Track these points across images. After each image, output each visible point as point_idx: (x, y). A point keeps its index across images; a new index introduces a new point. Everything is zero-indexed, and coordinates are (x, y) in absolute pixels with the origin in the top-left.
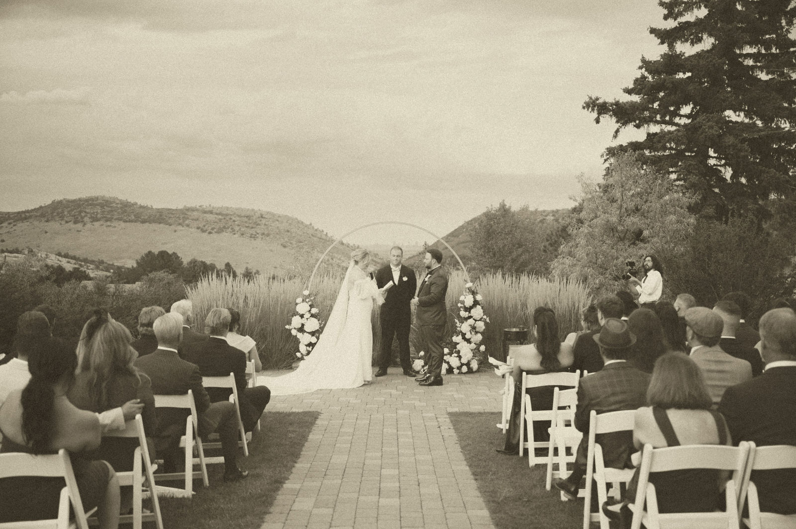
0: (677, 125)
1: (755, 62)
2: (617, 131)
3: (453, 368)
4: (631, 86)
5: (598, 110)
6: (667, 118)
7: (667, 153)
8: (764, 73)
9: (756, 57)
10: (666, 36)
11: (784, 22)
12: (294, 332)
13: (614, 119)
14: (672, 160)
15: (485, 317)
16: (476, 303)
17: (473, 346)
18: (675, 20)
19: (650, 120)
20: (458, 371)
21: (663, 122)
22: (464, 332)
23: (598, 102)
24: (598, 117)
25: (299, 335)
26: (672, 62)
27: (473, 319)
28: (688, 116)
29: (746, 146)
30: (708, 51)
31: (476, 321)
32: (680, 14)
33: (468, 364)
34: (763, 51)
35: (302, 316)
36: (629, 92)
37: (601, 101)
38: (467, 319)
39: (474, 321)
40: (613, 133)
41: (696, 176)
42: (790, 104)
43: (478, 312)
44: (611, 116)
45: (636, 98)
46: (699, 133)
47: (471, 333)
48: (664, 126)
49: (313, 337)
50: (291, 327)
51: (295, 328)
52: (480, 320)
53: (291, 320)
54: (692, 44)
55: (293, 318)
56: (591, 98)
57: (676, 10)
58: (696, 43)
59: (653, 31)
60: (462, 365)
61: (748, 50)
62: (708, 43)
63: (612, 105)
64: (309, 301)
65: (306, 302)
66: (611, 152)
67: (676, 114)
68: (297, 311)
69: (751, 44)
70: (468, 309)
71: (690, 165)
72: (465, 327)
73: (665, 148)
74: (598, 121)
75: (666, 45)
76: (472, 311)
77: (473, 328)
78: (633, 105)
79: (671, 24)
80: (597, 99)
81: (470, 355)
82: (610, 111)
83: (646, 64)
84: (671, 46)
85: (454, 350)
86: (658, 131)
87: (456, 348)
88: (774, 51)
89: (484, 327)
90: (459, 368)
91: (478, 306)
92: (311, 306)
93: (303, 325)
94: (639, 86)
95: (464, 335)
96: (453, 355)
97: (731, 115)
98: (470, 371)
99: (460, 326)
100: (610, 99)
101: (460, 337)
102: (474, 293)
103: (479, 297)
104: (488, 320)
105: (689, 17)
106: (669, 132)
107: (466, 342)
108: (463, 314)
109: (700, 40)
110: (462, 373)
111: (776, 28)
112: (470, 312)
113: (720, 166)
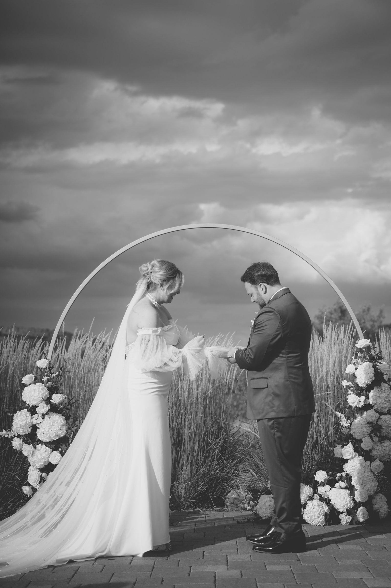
3: (339, 513)
12: (16, 443)
16: (379, 378)
17: (378, 465)
20: (349, 518)
22: (357, 436)
25: (27, 450)
27: (376, 411)
31: (380, 414)
33: (369, 504)
35: (33, 410)
38: (361, 410)
39: (378, 415)
47: (373, 441)
49: (55, 452)
50: (11, 434)
51: (19, 436)
53: (11, 420)
55: (15, 417)
60: (357, 505)
64: (48, 380)
65: (42, 382)
68: (24, 399)
70: (364, 391)
72: (358, 427)
76: (373, 394)
81: (372, 485)
85: (339, 475)
87: (342, 470)
90: (351, 512)
91: (384, 385)
92: (52, 390)
93: (35, 428)
95: (357, 443)
96: (337, 485)
99: (347, 425)
101: (350, 447)
102: (373, 358)
107: (362, 459)
108: (353, 400)
110: (358, 522)
112: (367, 397)
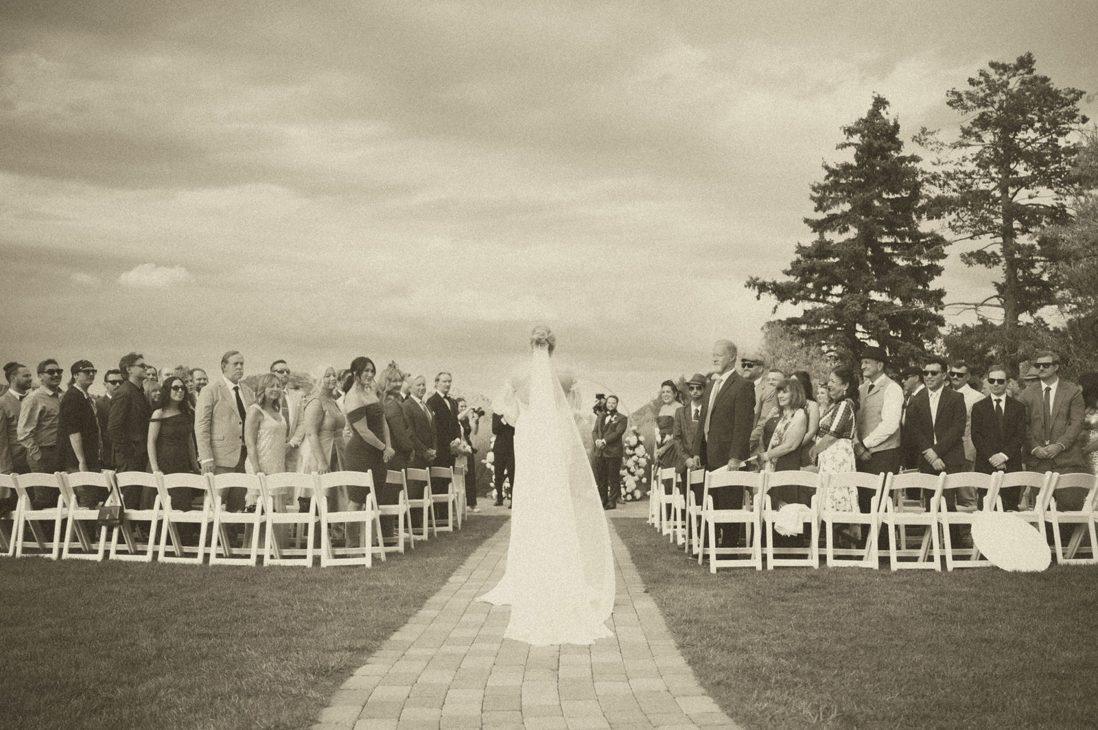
0: (828, 302)
1: (894, 250)
2: (776, 308)
4: (789, 268)
5: (759, 289)
6: (821, 297)
7: (820, 328)
8: (900, 259)
9: (894, 245)
10: (818, 226)
11: (914, 217)
13: (774, 296)
14: (825, 334)
15: (647, 455)
16: (639, 443)
17: (636, 478)
18: (824, 212)
19: (806, 298)
21: (817, 300)
22: (629, 467)
23: (758, 281)
24: (759, 295)
26: (823, 249)
27: (637, 456)
28: (838, 296)
29: (884, 322)
30: (853, 240)
31: (639, 457)
32: (829, 207)
33: (632, 493)
34: (899, 241)
36: (788, 273)
37: (760, 281)
38: (631, 456)
40: (772, 309)
41: (843, 347)
42: (924, 287)
43: (640, 450)
44: (770, 294)
45: (792, 279)
46: (844, 310)
47: (635, 468)
48: (816, 303)
52: (643, 457)
54: (840, 232)
56: (751, 278)
57: (825, 204)
58: (844, 232)
59: (806, 221)
61: (885, 239)
62: (853, 232)
63: (770, 284)
66: (770, 324)
67: (827, 293)
69: (888, 234)
70: (632, 448)
71: (838, 338)
72: (630, 463)
73: (818, 323)
74: (758, 298)
75: (818, 233)
76: (636, 449)
77: (637, 463)
78: (789, 285)
79: (821, 216)
80: (757, 279)
81: (634, 486)
82: (769, 289)
83: (800, 249)
84: (821, 233)
86: (811, 308)
88: (907, 240)
89: (646, 463)
91: (641, 445)
94: (796, 269)
95: (629, 469)
97: (874, 296)
98: (634, 499)
100: (769, 280)
101: (626, 471)
102: (637, 435)
103: (642, 438)
104: (649, 458)
105: (836, 210)
106: (820, 309)
107: (630, 476)
108: (628, 451)
109: (846, 230)
110: (627, 501)
111: (909, 222)
112: (634, 450)
113: (866, 339)
